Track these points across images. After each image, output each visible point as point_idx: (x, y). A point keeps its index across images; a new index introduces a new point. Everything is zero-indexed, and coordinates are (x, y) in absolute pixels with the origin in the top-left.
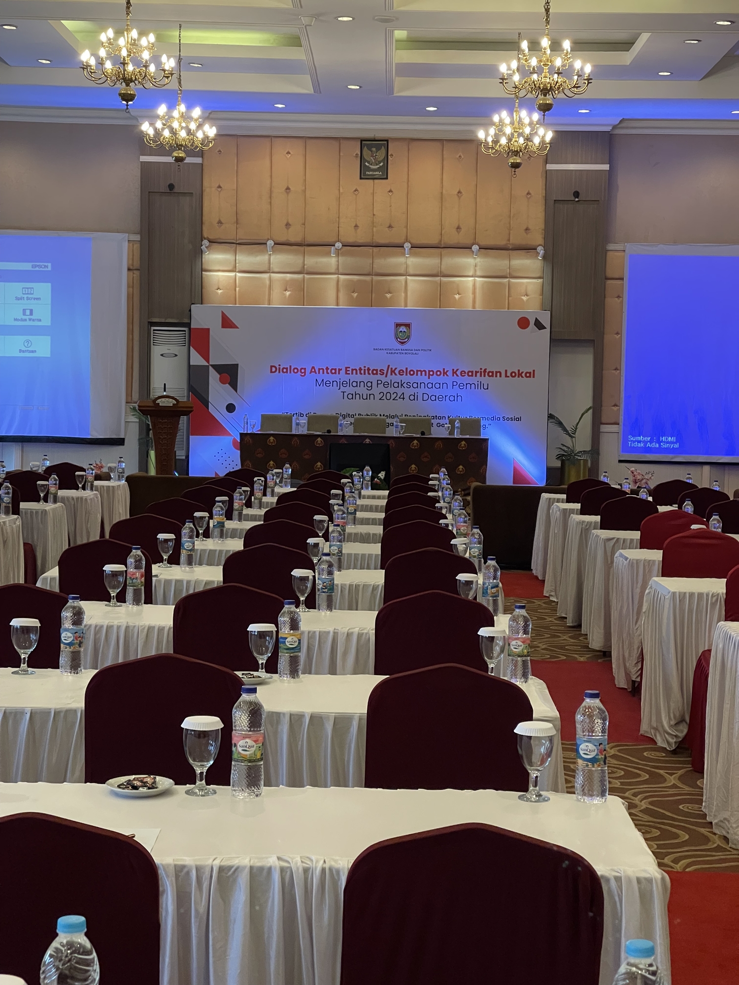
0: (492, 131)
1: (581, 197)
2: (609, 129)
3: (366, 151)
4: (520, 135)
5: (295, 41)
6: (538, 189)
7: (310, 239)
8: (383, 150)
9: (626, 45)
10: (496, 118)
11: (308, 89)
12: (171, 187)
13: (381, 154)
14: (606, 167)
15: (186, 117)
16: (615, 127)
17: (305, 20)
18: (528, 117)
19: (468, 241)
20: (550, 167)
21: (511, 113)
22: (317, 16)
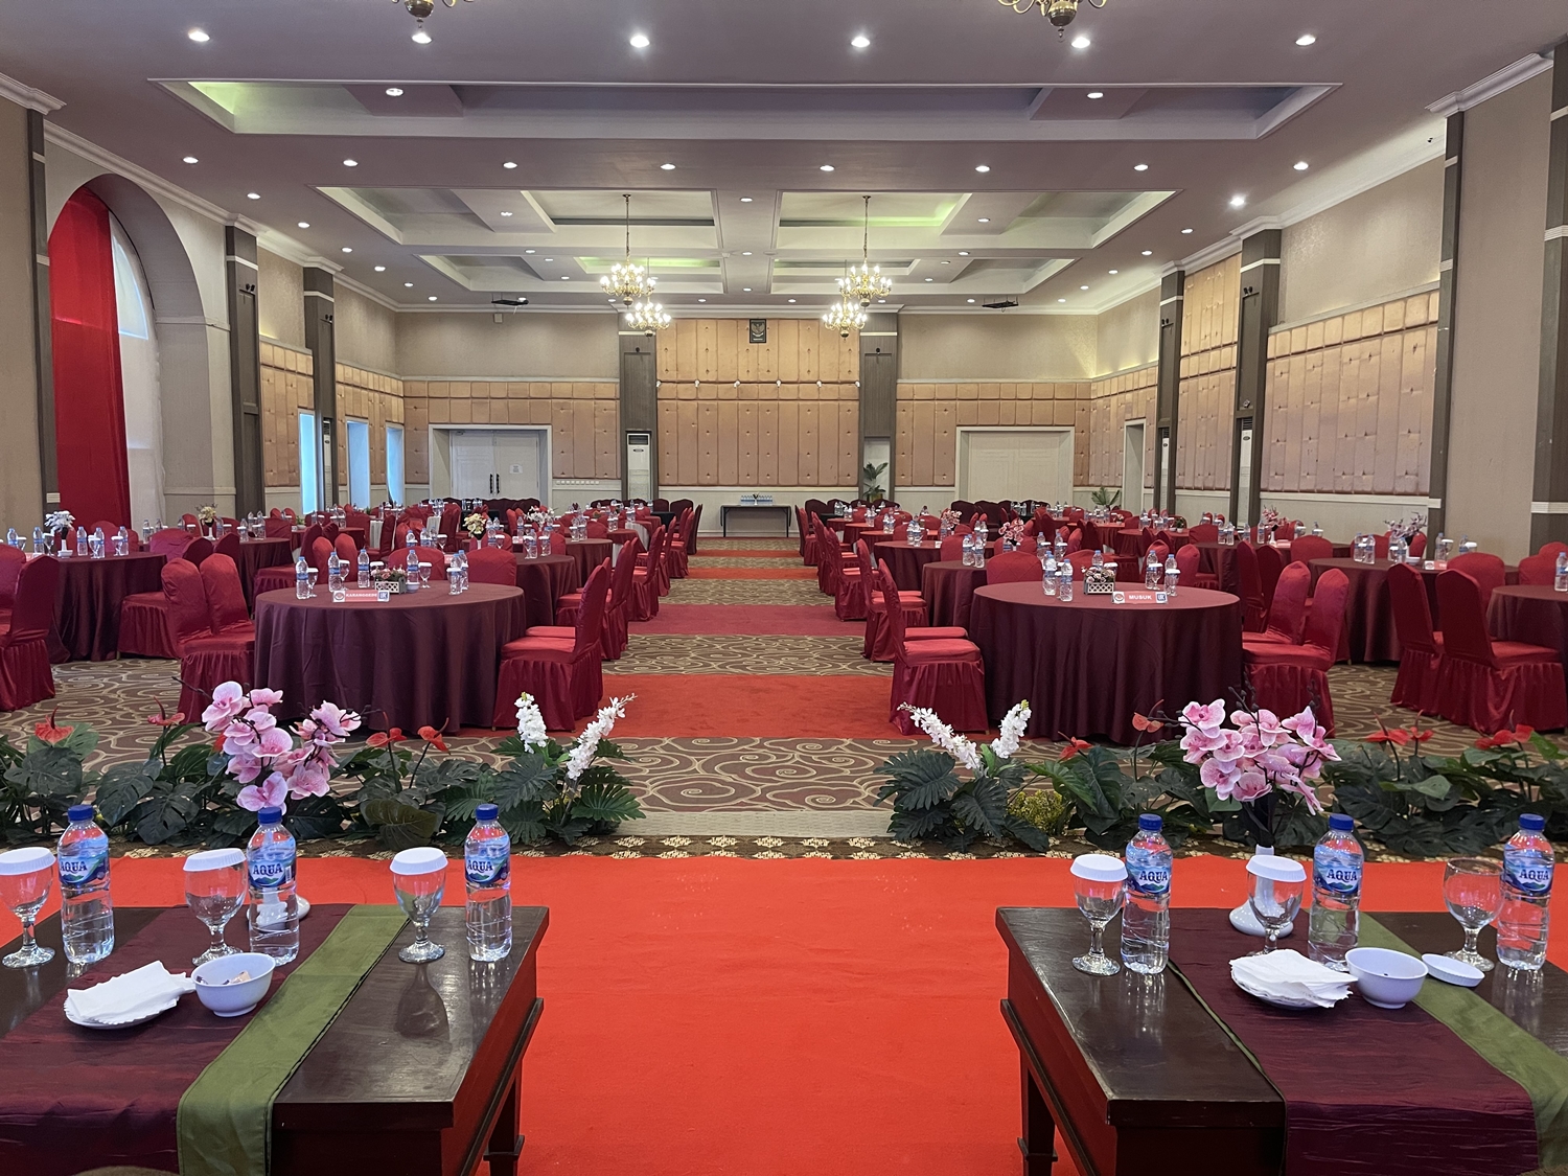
0: (831, 316)
1: (881, 352)
2: (896, 311)
3: (753, 326)
4: (847, 317)
5: (717, 264)
6: (856, 349)
7: (721, 380)
8: (763, 325)
9: (908, 264)
10: (833, 308)
11: (721, 292)
12: (638, 349)
13: (762, 328)
14: (896, 334)
15: (653, 311)
16: (900, 310)
17: (724, 255)
18: (853, 307)
19: (815, 380)
20: (862, 334)
21: (842, 304)
22: (731, 253)
